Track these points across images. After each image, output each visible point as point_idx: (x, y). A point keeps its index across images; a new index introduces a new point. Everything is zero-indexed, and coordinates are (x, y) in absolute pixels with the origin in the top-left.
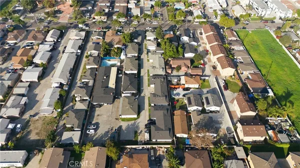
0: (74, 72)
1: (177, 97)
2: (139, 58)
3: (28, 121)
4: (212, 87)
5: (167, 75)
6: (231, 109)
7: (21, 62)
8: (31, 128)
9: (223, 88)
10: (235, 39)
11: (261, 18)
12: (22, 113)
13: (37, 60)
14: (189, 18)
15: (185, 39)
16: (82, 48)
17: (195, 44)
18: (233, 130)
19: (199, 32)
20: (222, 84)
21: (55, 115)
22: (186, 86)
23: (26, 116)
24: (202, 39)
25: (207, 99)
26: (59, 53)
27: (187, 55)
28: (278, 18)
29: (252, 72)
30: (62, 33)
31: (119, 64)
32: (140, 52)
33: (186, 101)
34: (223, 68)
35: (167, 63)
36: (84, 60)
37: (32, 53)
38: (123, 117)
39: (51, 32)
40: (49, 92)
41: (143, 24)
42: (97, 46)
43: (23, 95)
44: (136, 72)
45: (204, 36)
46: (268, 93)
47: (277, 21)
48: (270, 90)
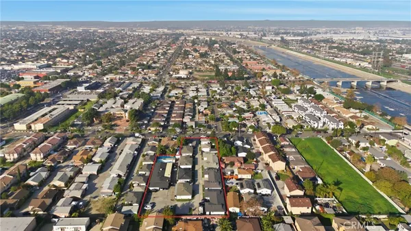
0: (131, 167)
1: (230, 185)
2: (193, 157)
3: (89, 202)
4: (265, 178)
5: (221, 168)
6: (282, 193)
7: (82, 160)
8: (91, 206)
9: (275, 179)
10: (288, 143)
11: (313, 129)
12: (83, 195)
13: (96, 159)
14: (243, 129)
15: (239, 143)
16: (139, 150)
17: (249, 147)
18: (283, 207)
19: (252, 139)
20: (274, 176)
21: (114, 196)
22: (240, 177)
23: (87, 198)
24: (255, 144)
25: (258, 184)
26: (116, 154)
27: (240, 155)
28: (331, 128)
29: (303, 166)
30: (119, 140)
31: (174, 161)
32: (195, 153)
33: (239, 188)
34: (273, 161)
35: (221, 160)
36: (141, 158)
37: (92, 153)
38: (178, 197)
39: (108, 139)
40: (108, 180)
41: (198, 133)
42: (153, 148)
43: (84, 183)
44: (190, 167)
45: (257, 142)
46: (317, 180)
47: (330, 132)
48: (319, 179)
